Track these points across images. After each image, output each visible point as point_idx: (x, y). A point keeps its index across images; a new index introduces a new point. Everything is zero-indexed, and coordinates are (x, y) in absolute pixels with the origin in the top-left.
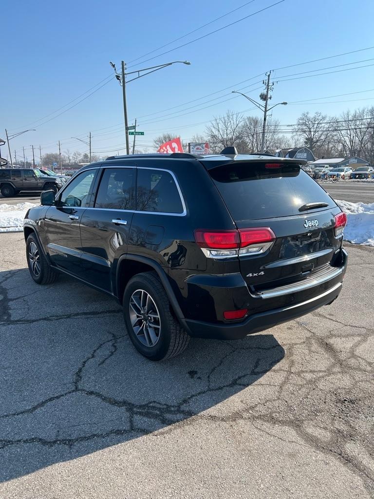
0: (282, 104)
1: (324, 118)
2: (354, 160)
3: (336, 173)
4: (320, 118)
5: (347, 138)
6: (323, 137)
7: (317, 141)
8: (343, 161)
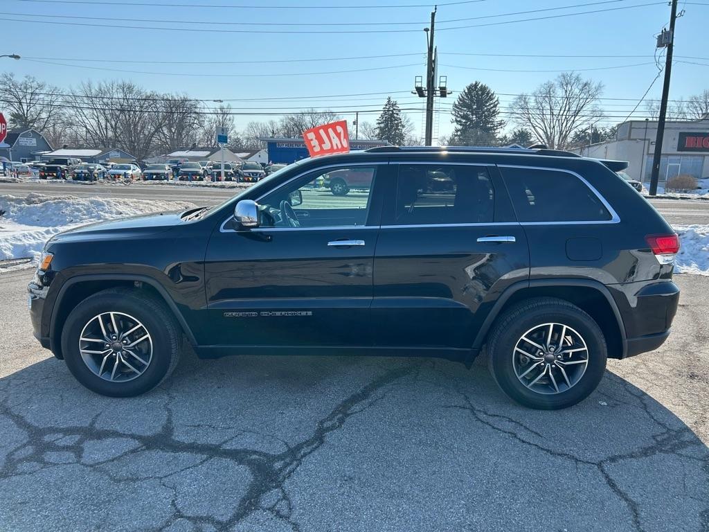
0: (10, 56)
1: (41, 86)
2: (116, 153)
3: (122, 172)
4: (34, 84)
5: (93, 121)
6: (44, 115)
7: (33, 121)
8: (100, 154)
